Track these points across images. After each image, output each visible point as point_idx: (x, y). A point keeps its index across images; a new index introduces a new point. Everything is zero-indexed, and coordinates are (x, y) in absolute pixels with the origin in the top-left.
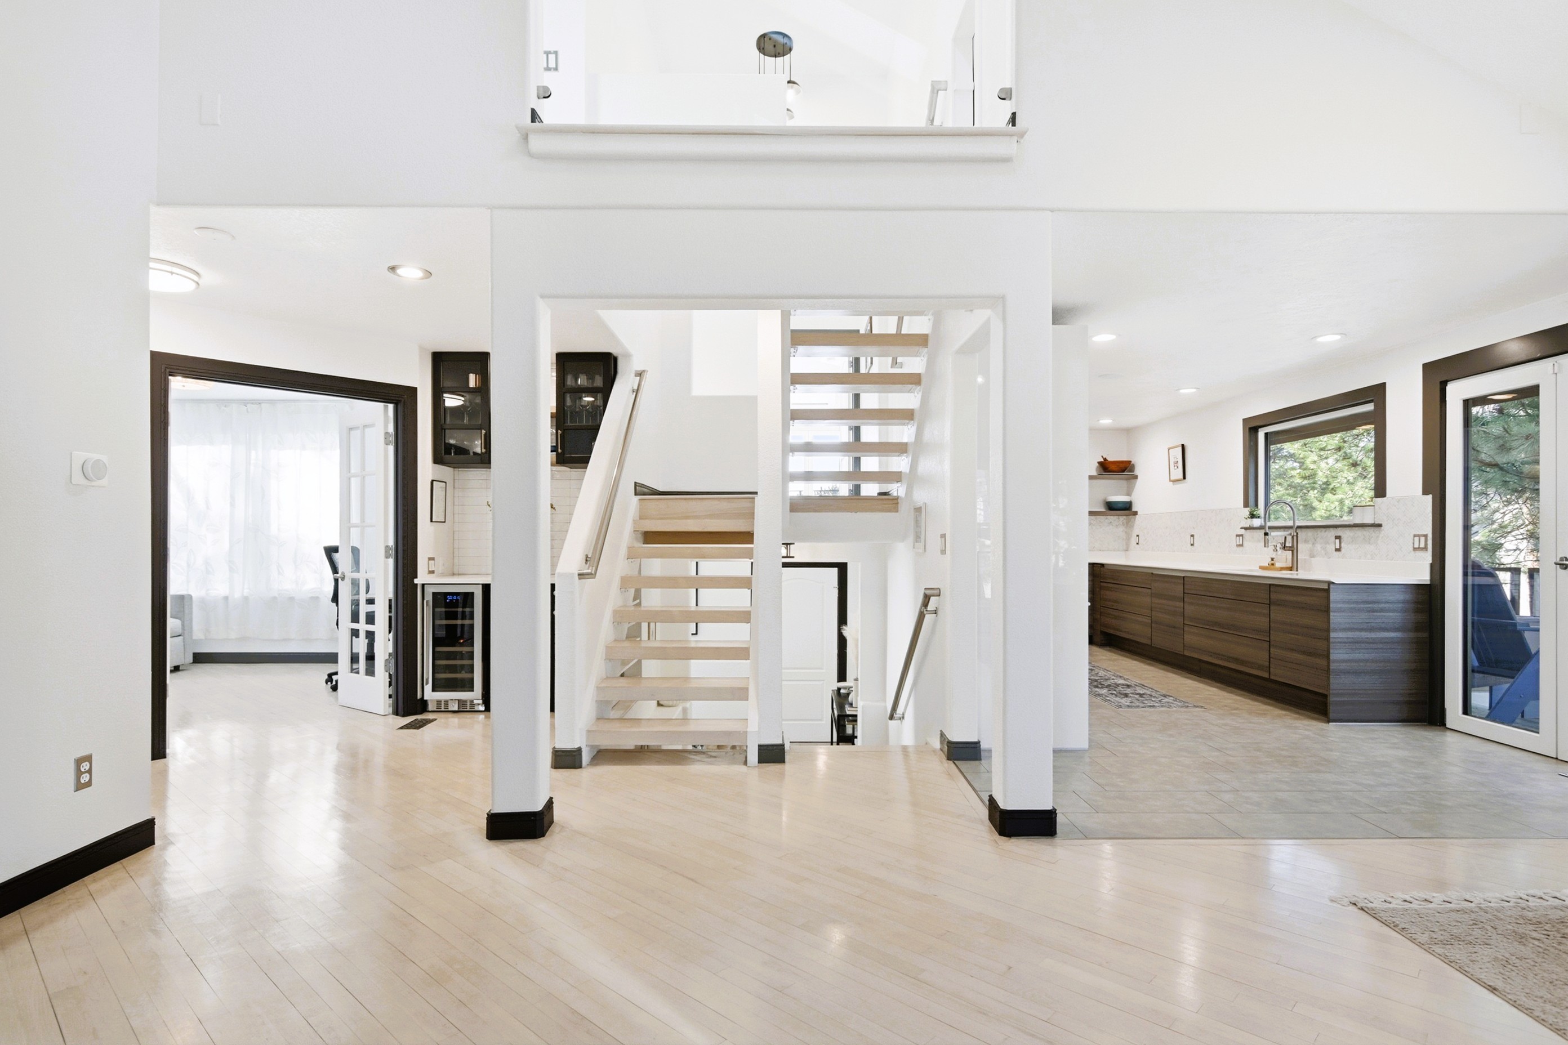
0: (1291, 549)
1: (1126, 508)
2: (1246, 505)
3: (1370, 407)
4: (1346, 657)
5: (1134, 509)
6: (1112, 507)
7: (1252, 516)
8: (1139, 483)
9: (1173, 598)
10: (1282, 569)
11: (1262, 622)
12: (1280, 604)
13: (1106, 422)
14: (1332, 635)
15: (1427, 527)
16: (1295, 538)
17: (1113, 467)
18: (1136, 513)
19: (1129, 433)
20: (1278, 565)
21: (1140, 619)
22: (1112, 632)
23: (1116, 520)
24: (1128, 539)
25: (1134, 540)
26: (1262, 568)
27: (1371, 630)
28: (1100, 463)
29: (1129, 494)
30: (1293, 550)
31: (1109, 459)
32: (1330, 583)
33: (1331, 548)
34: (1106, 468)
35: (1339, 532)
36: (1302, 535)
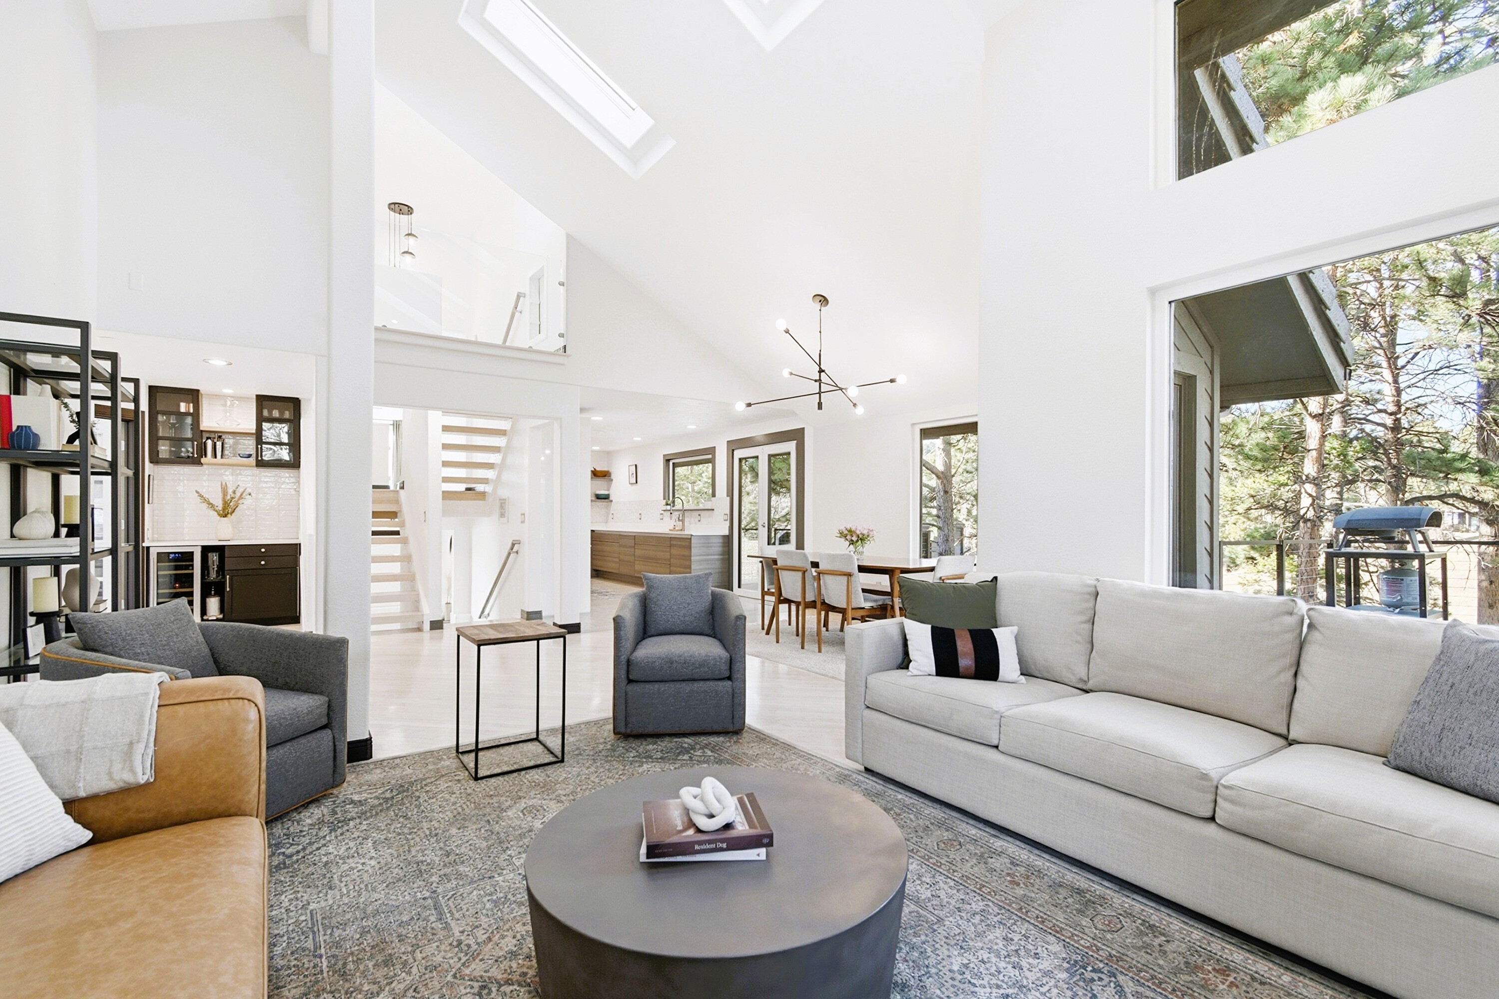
0: (682, 520)
1: (606, 497)
2: (664, 499)
3: (710, 456)
4: (698, 567)
5: (611, 498)
6: (598, 497)
7: (667, 504)
8: (613, 482)
9: (630, 547)
10: (678, 530)
11: (667, 555)
12: (675, 545)
13: (596, 448)
14: (692, 558)
15: (728, 512)
16: (683, 515)
17: (599, 474)
18: (612, 501)
19: (608, 455)
20: (677, 528)
21: (614, 559)
22: (599, 569)
23: (601, 504)
24: (608, 513)
25: (611, 516)
26: (670, 530)
27: (708, 555)
28: (592, 471)
29: (608, 490)
30: (683, 521)
31: (597, 469)
32: (692, 535)
33: (697, 520)
34: (595, 474)
35: (699, 512)
36: (686, 513)
